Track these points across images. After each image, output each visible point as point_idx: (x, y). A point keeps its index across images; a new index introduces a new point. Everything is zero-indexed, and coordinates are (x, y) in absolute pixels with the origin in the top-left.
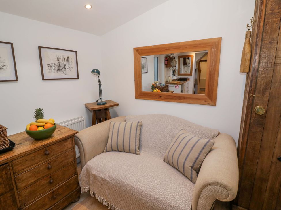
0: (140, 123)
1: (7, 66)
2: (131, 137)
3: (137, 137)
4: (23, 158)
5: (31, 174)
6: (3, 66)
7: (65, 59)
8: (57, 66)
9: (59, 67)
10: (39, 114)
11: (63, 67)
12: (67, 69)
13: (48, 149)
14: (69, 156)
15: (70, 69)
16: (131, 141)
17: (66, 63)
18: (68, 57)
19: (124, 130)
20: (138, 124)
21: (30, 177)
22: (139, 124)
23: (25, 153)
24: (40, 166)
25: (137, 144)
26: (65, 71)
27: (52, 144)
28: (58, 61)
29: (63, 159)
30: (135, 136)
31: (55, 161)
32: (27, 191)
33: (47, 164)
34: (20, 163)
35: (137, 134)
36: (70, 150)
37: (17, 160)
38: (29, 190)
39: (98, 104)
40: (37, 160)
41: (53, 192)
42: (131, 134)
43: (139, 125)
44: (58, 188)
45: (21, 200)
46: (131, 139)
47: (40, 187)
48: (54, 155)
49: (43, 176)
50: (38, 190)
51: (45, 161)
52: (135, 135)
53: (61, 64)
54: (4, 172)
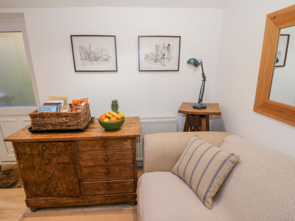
0: (235, 156)
1: (111, 57)
2: (206, 173)
3: (217, 178)
4: (85, 142)
5: (90, 158)
6: (108, 58)
7: (165, 47)
8: (155, 56)
9: (157, 57)
10: (115, 106)
11: (162, 57)
12: (166, 59)
13: (107, 141)
14: (127, 157)
15: (169, 59)
16: (203, 178)
17: (166, 52)
18: (169, 45)
19: (201, 157)
20: (229, 157)
21: (89, 160)
22: (230, 159)
23: (85, 138)
24: (98, 154)
25: (211, 189)
26: (164, 61)
27: (111, 138)
28: (157, 51)
29: (121, 157)
30: (213, 176)
31: (112, 156)
32: (87, 171)
33: (104, 155)
34: (83, 145)
35: (219, 174)
36: (129, 150)
37: (81, 142)
38: (88, 170)
39: (195, 107)
40: (96, 148)
41: (108, 183)
42: (208, 169)
43: (231, 161)
44: (113, 182)
45: (82, 175)
46: (204, 176)
47: (97, 172)
48: (112, 150)
49: (100, 164)
50: (95, 174)
51: (103, 151)
52: (214, 173)
53: (159, 54)
54: (70, 148)
